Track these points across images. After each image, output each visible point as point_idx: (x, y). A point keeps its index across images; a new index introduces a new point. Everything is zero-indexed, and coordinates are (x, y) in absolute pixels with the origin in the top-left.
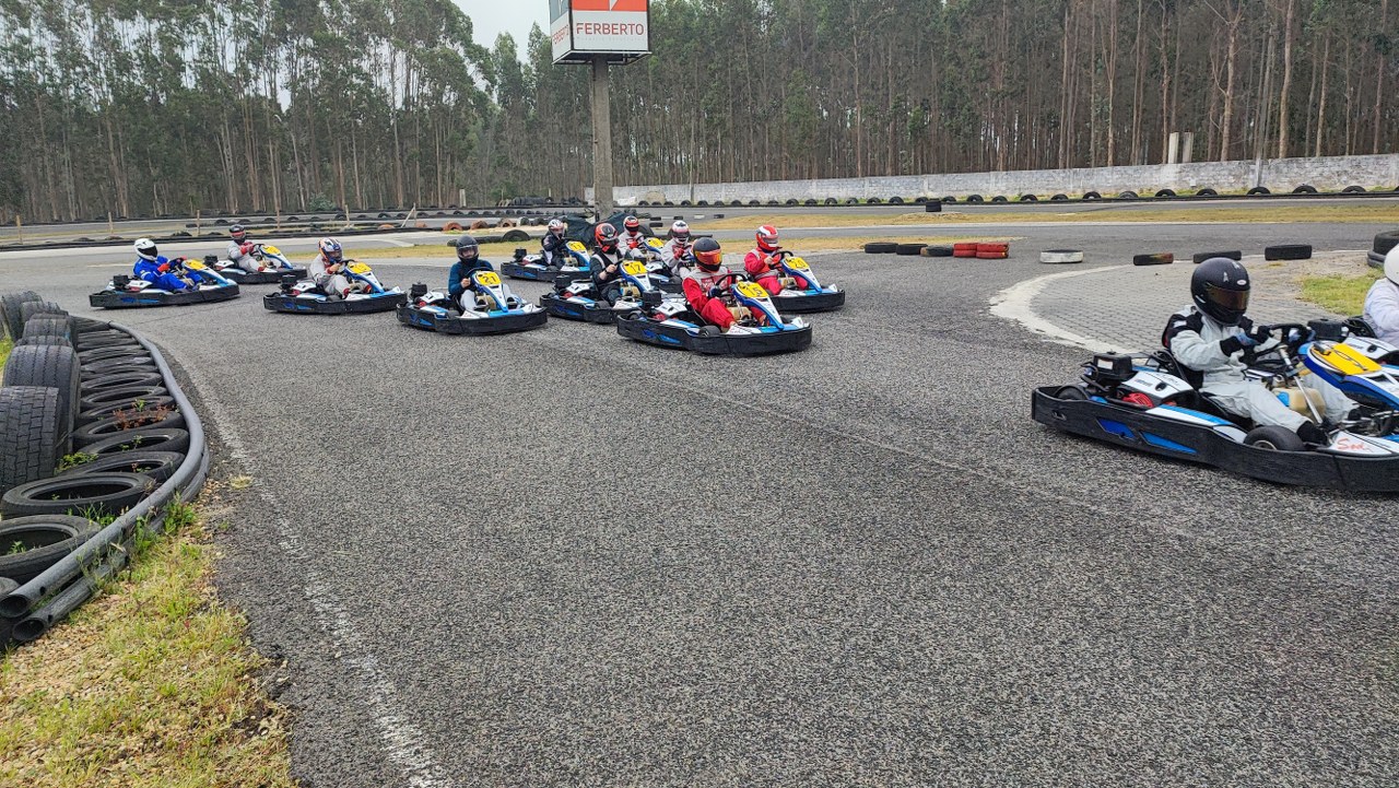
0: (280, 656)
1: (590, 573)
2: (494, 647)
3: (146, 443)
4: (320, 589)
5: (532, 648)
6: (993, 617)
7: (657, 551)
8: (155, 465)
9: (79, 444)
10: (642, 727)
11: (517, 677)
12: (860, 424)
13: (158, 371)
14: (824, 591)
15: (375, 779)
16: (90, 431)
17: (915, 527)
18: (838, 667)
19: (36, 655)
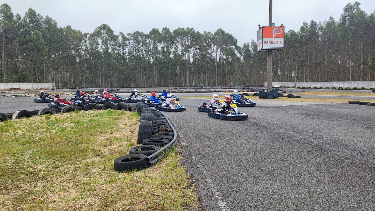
0: (193, 177)
1: (258, 171)
2: (236, 182)
3: (166, 134)
4: (200, 166)
5: (244, 184)
6: (362, 197)
7: (274, 170)
8: (168, 139)
9: (154, 133)
10: (267, 202)
11: (240, 188)
12: (335, 149)
13: (166, 120)
14: (316, 184)
15: (212, 199)
16: (155, 131)
17: (345, 175)
18: (317, 199)
19: (150, 170)
